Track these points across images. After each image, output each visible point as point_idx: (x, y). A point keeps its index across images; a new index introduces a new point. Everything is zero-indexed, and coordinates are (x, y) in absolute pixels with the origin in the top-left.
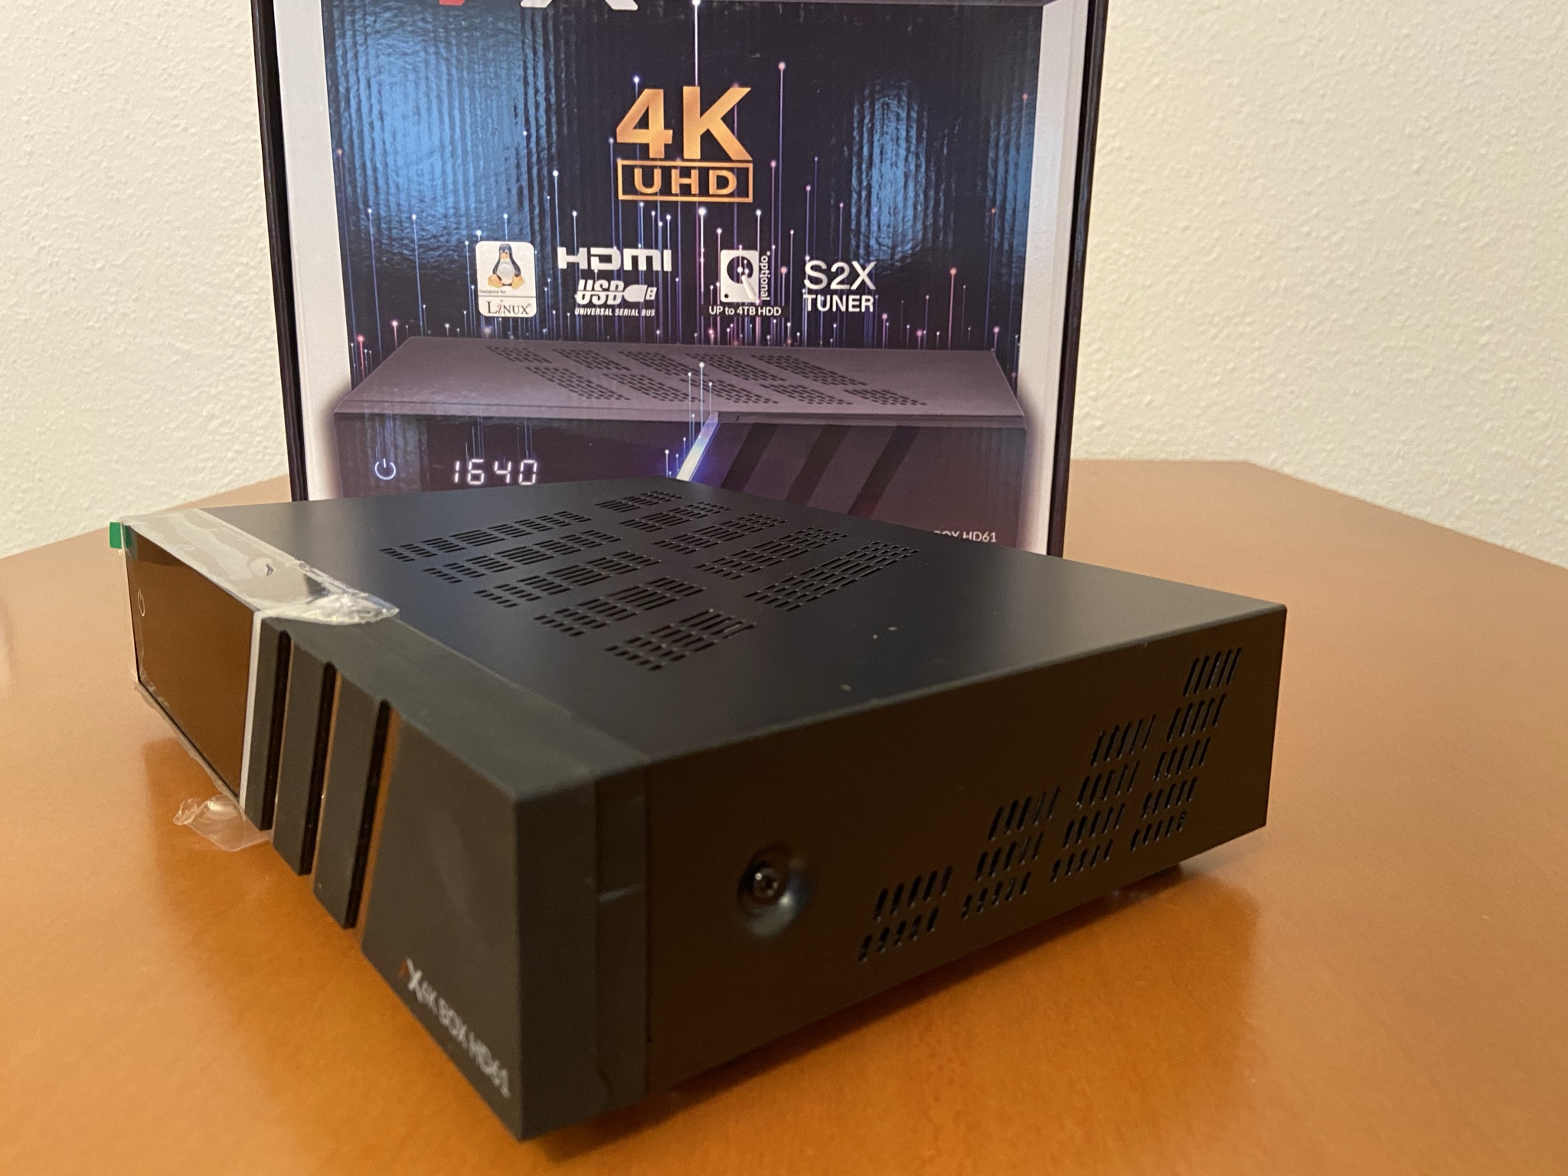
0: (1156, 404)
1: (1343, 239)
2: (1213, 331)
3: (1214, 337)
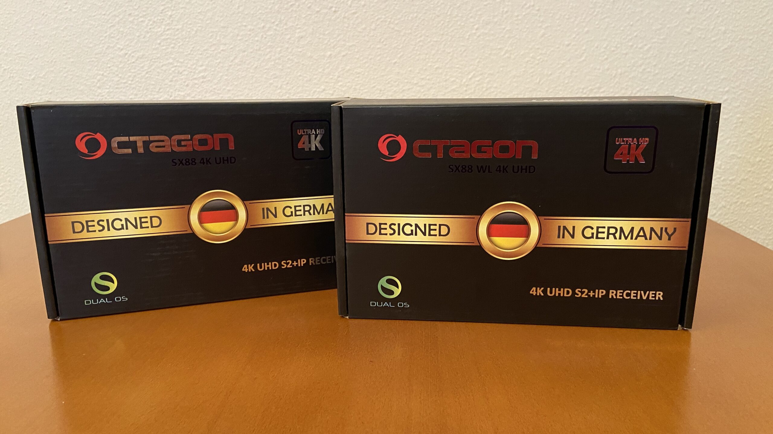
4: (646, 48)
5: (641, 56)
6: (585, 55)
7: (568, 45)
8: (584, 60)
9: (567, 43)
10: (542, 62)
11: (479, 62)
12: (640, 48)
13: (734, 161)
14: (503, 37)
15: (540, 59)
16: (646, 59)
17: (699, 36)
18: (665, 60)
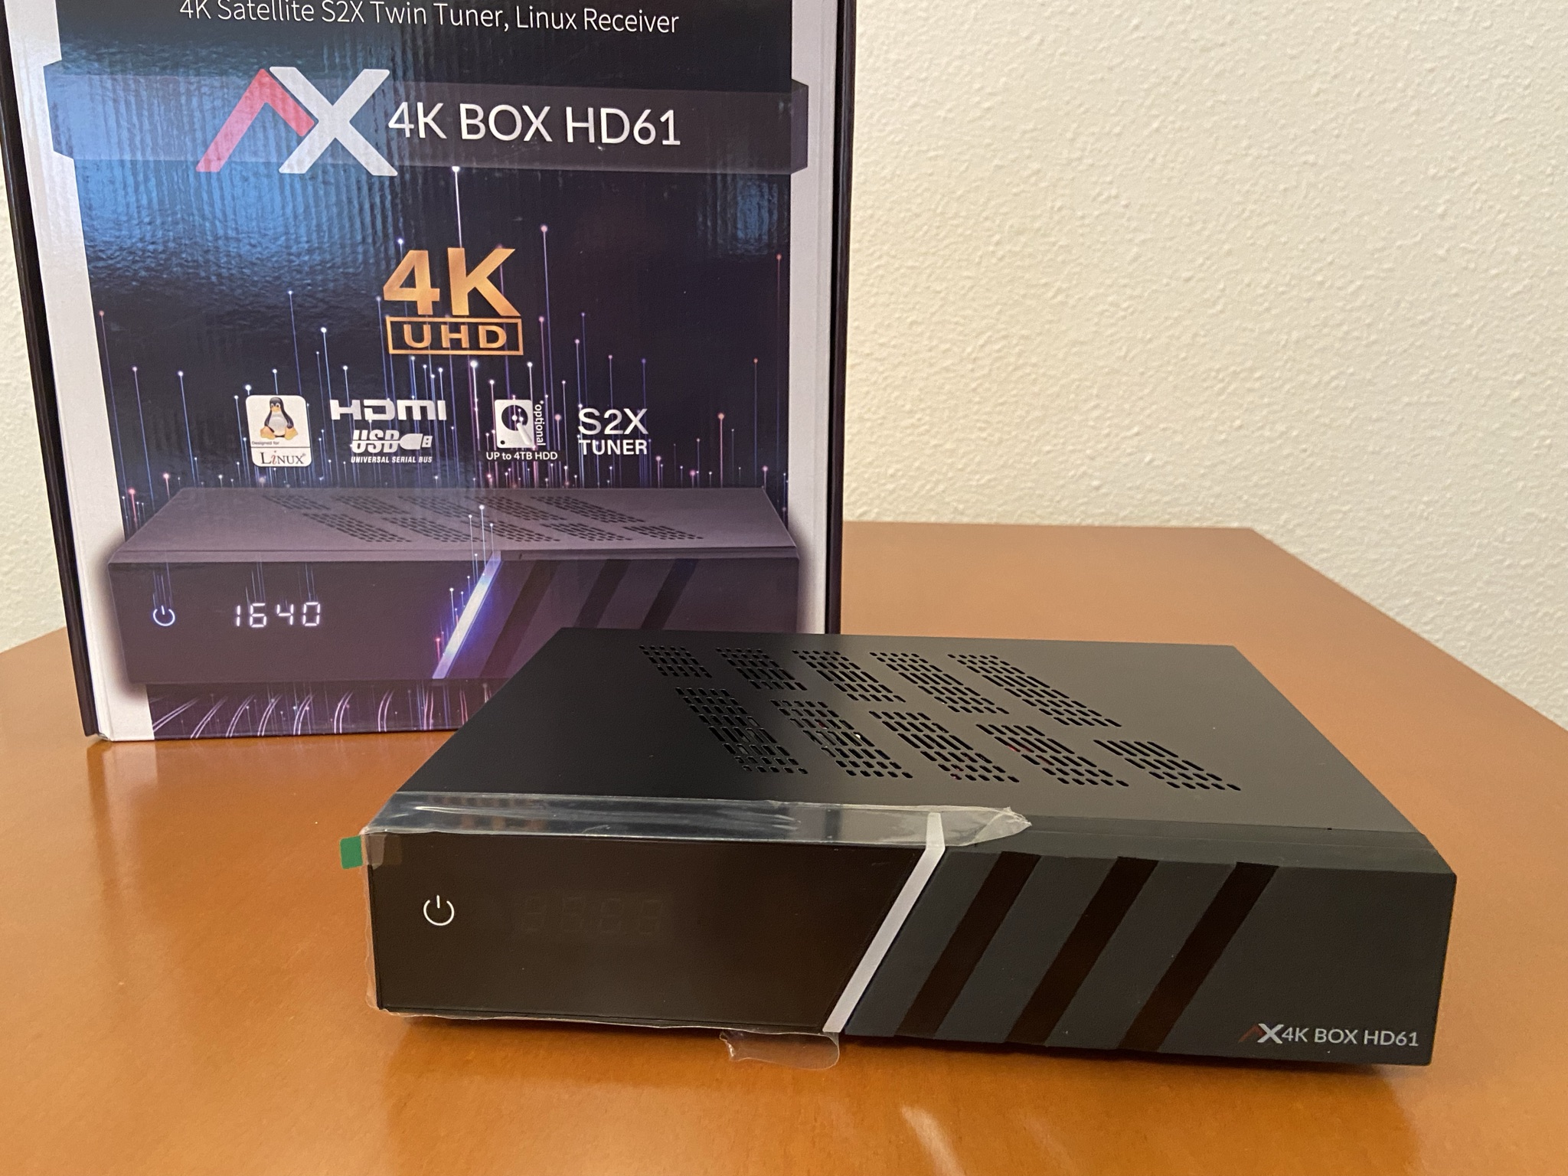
0: (1155, 463)
1: (1361, 287)
2: (1221, 385)
3: (1219, 394)
4: (1352, 288)
5: (1340, 304)
6: (1222, 301)
7: (1188, 280)
8: (1222, 312)
9: (1186, 275)
10: (1132, 313)
11: (1000, 312)
12: (1340, 289)
13: (1531, 527)
14: (1051, 259)
15: (1128, 307)
16: (1351, 310)
17: (1464, 264)
18: (1390, 314)
